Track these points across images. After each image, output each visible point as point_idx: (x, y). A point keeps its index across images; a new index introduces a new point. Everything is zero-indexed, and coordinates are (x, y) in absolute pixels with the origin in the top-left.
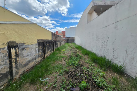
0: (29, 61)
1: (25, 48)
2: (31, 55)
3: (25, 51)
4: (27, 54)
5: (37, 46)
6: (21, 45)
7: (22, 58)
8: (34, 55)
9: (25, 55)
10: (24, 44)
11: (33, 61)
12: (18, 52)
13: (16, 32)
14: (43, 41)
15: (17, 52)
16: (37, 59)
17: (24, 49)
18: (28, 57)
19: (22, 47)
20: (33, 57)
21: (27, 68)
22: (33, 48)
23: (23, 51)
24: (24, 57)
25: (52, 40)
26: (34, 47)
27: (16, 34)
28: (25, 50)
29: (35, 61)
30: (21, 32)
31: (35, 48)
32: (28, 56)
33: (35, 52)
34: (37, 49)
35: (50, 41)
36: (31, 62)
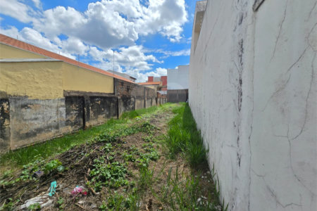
0: (39, 130)
1: (28, 104)
2: (43, 118)
3: (28, 110)
4: (33, 117)
5: (63, 103)
6: (19, 99)
7: (20, 121)
8: (52, 120)
9: (29, 118)
10: (26, 97)
11: (50, 131)
12: (8, 109)
13: (8, 76)
14: (82, 95)
15: (5, 109)
16: (60, 129)
17: (26, 106)
18: (35, 122)
19: (20, 103)
20: (50, 122)
21: (32, 141)
22: (51, 107)
23: (23, 110)
24: (25, 120)
25: (114, 94)
26: (55, 105)
27: (8, 79)
28: (29, 108)
29: (56, 132)
30: (20, 75)
31: (58, 107)
32: (36, 119)
33: (57, 114)
34: (63, 110)
35: (107, 96)
36: (43, 132)
